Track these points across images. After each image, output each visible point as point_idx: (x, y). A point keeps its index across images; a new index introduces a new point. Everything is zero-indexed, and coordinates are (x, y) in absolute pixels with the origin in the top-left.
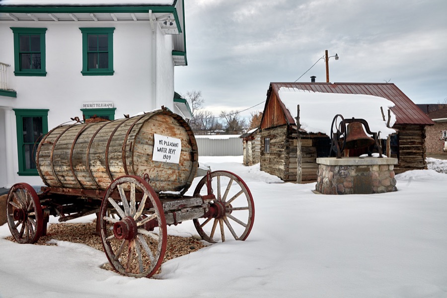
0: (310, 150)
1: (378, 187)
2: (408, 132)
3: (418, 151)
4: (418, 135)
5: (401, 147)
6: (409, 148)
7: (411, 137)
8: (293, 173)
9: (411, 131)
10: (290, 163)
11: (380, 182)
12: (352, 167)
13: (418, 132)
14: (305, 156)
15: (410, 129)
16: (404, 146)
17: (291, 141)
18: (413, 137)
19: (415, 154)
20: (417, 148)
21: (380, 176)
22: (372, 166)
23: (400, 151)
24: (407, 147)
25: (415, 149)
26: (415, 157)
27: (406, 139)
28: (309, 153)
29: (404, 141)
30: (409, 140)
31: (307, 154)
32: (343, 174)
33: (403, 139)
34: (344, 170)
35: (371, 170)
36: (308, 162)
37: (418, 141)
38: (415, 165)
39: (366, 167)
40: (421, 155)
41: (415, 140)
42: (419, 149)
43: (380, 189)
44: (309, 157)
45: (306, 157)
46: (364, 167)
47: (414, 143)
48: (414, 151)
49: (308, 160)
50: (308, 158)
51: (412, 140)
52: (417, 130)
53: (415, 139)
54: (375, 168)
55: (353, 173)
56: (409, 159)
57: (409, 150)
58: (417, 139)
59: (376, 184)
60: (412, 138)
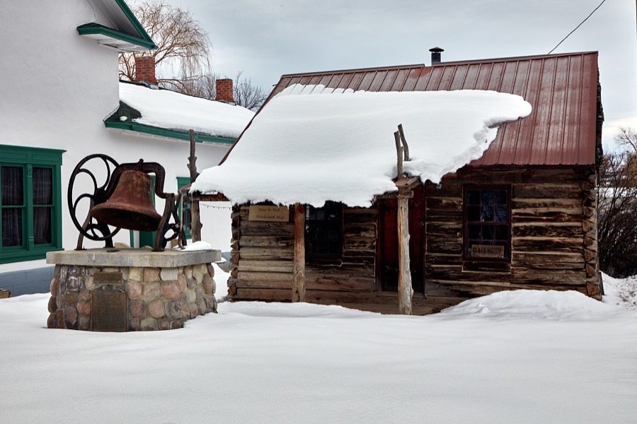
0: (284, 231)
1: (141, 318)
2: (539, 186)
3: (568, 240)
4: (571, 195)
5: (517, 228)
6: (541, 231)
7: (548, 201)
8: (245, 281)
9: (547, 185)
10: (240, 258)
11: (145, 307)
12: (91, 270)
13: (570, 186)
14: (274, 244)
15: (544, 180)
16: (526, 224)
17: (245, 210)
18: (555, 200)
19: (558, 246)
20: (567, 231)
21: (145, 293)
22: (128, 268)
23: (514, 239)
24: (536, 227)
25: (559, 235)
26: (561, 256)
27: (534, 206)
28: (284, 239)
29: (529, 211)
30: (543, 210)
31: (278, 240)
32: (73, 284)
33: (525, 206)
34: (76, 275)
35: (124, 277)
36: (279, 259)
37: (569, 211)
38: (556, 278)
39: (117, 270)
40: (579, 251)
41: (563, 210)
42: (571, 235)
43: (144, 324)
44: (283, 248)
45: (278, 247)
46: (111, 271)
47: (557, 216)
48: (556, 239)
49: (280, 253)
50: (280, 251)
51: (552, 210)
52: (565, 181)
53: (560, 205)
54: (134, 275)
55: (90, 284)
56: (539, 259)
57: (542, 234)
58: (567, 206)
59: (136, 310)
60: (553, 205)
